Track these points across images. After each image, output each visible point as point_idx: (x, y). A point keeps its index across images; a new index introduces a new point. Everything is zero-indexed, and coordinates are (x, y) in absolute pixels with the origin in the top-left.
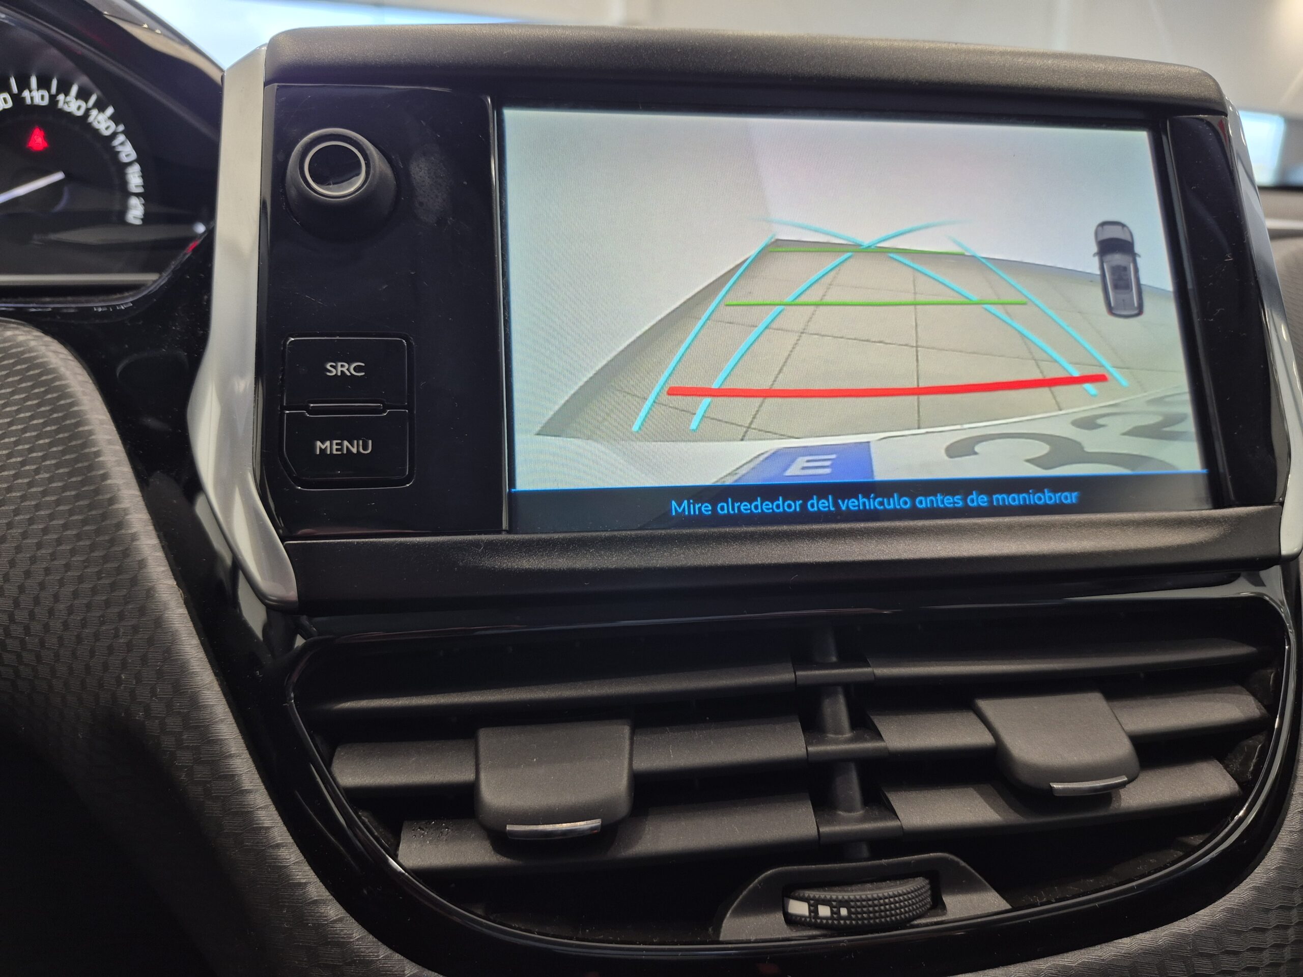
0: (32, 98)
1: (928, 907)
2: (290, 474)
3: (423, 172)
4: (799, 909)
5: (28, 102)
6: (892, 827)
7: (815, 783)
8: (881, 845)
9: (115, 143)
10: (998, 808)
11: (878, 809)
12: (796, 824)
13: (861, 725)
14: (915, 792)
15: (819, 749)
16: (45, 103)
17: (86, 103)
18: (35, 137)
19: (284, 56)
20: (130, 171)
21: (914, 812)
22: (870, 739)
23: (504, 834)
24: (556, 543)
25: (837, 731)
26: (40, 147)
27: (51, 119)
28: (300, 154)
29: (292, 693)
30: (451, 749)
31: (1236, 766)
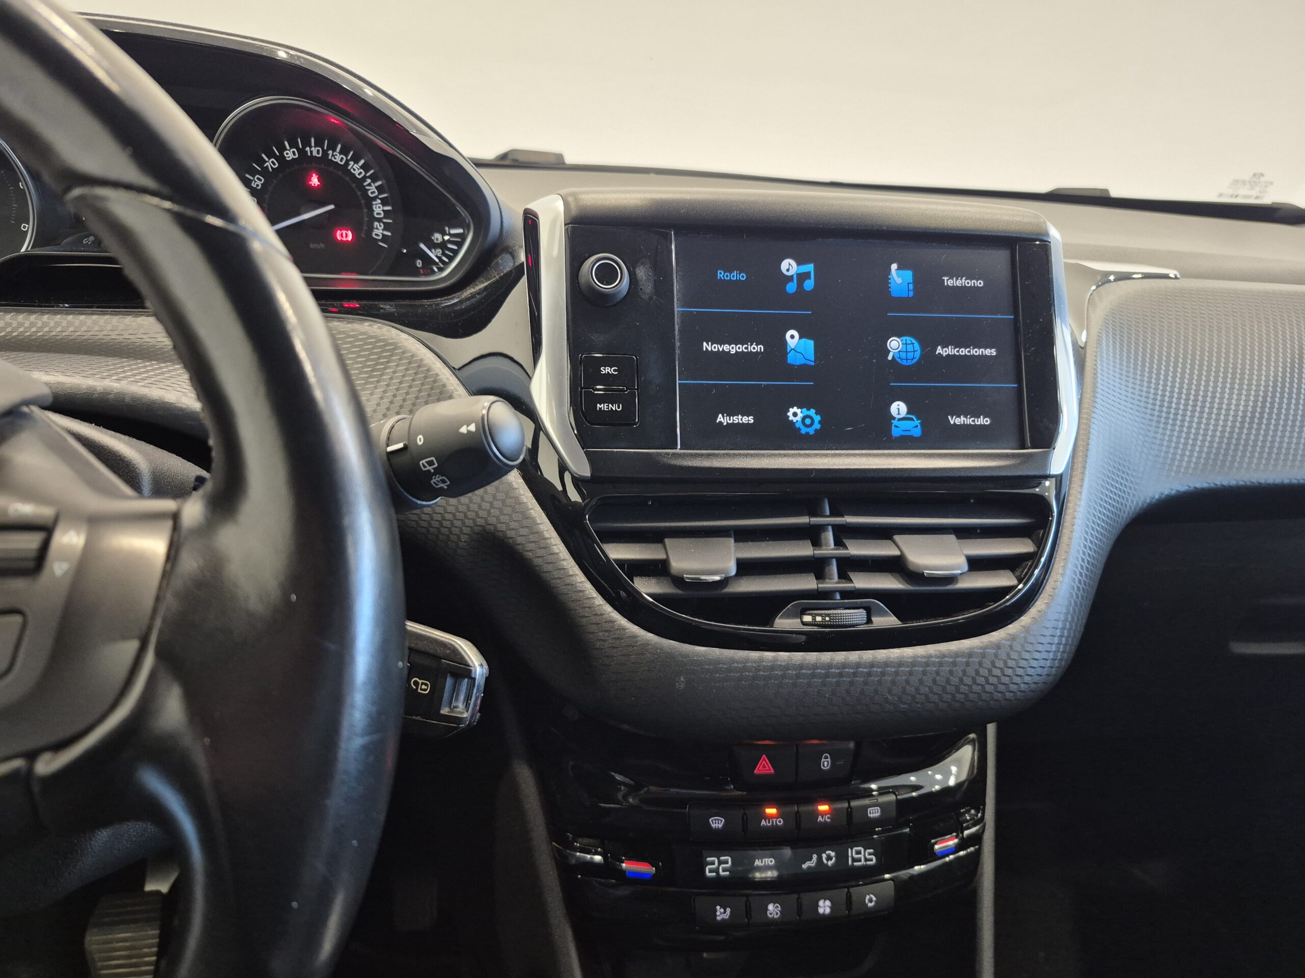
0: (311, 152)
1: (865, 622)
2: (586, 419)
3: (642, 272)
4: (807, 618)
5: (309, 154)
6: (851, 587)
7: (816, 567)
8: (845, 594)
9: (365, 184)
10: (900, 582)
11: (844, 579)
12: (807, 583)
13: (839, 543)
14: (862, 573)
15: (819, 552)
16: (320, 155)
17: (347, 157)
18: (312, 178)
19: (574, 211)
20: (374, 203)
21: (862, 582)
22: (843, 550)
23: (682, 579)
24: (702, 455)
25: (827, 545)
26: (316, 185)
27: (324, 165)
28: (590, 266)
29: (587, 516)
30: (653, 546)
31: (1018, 573)
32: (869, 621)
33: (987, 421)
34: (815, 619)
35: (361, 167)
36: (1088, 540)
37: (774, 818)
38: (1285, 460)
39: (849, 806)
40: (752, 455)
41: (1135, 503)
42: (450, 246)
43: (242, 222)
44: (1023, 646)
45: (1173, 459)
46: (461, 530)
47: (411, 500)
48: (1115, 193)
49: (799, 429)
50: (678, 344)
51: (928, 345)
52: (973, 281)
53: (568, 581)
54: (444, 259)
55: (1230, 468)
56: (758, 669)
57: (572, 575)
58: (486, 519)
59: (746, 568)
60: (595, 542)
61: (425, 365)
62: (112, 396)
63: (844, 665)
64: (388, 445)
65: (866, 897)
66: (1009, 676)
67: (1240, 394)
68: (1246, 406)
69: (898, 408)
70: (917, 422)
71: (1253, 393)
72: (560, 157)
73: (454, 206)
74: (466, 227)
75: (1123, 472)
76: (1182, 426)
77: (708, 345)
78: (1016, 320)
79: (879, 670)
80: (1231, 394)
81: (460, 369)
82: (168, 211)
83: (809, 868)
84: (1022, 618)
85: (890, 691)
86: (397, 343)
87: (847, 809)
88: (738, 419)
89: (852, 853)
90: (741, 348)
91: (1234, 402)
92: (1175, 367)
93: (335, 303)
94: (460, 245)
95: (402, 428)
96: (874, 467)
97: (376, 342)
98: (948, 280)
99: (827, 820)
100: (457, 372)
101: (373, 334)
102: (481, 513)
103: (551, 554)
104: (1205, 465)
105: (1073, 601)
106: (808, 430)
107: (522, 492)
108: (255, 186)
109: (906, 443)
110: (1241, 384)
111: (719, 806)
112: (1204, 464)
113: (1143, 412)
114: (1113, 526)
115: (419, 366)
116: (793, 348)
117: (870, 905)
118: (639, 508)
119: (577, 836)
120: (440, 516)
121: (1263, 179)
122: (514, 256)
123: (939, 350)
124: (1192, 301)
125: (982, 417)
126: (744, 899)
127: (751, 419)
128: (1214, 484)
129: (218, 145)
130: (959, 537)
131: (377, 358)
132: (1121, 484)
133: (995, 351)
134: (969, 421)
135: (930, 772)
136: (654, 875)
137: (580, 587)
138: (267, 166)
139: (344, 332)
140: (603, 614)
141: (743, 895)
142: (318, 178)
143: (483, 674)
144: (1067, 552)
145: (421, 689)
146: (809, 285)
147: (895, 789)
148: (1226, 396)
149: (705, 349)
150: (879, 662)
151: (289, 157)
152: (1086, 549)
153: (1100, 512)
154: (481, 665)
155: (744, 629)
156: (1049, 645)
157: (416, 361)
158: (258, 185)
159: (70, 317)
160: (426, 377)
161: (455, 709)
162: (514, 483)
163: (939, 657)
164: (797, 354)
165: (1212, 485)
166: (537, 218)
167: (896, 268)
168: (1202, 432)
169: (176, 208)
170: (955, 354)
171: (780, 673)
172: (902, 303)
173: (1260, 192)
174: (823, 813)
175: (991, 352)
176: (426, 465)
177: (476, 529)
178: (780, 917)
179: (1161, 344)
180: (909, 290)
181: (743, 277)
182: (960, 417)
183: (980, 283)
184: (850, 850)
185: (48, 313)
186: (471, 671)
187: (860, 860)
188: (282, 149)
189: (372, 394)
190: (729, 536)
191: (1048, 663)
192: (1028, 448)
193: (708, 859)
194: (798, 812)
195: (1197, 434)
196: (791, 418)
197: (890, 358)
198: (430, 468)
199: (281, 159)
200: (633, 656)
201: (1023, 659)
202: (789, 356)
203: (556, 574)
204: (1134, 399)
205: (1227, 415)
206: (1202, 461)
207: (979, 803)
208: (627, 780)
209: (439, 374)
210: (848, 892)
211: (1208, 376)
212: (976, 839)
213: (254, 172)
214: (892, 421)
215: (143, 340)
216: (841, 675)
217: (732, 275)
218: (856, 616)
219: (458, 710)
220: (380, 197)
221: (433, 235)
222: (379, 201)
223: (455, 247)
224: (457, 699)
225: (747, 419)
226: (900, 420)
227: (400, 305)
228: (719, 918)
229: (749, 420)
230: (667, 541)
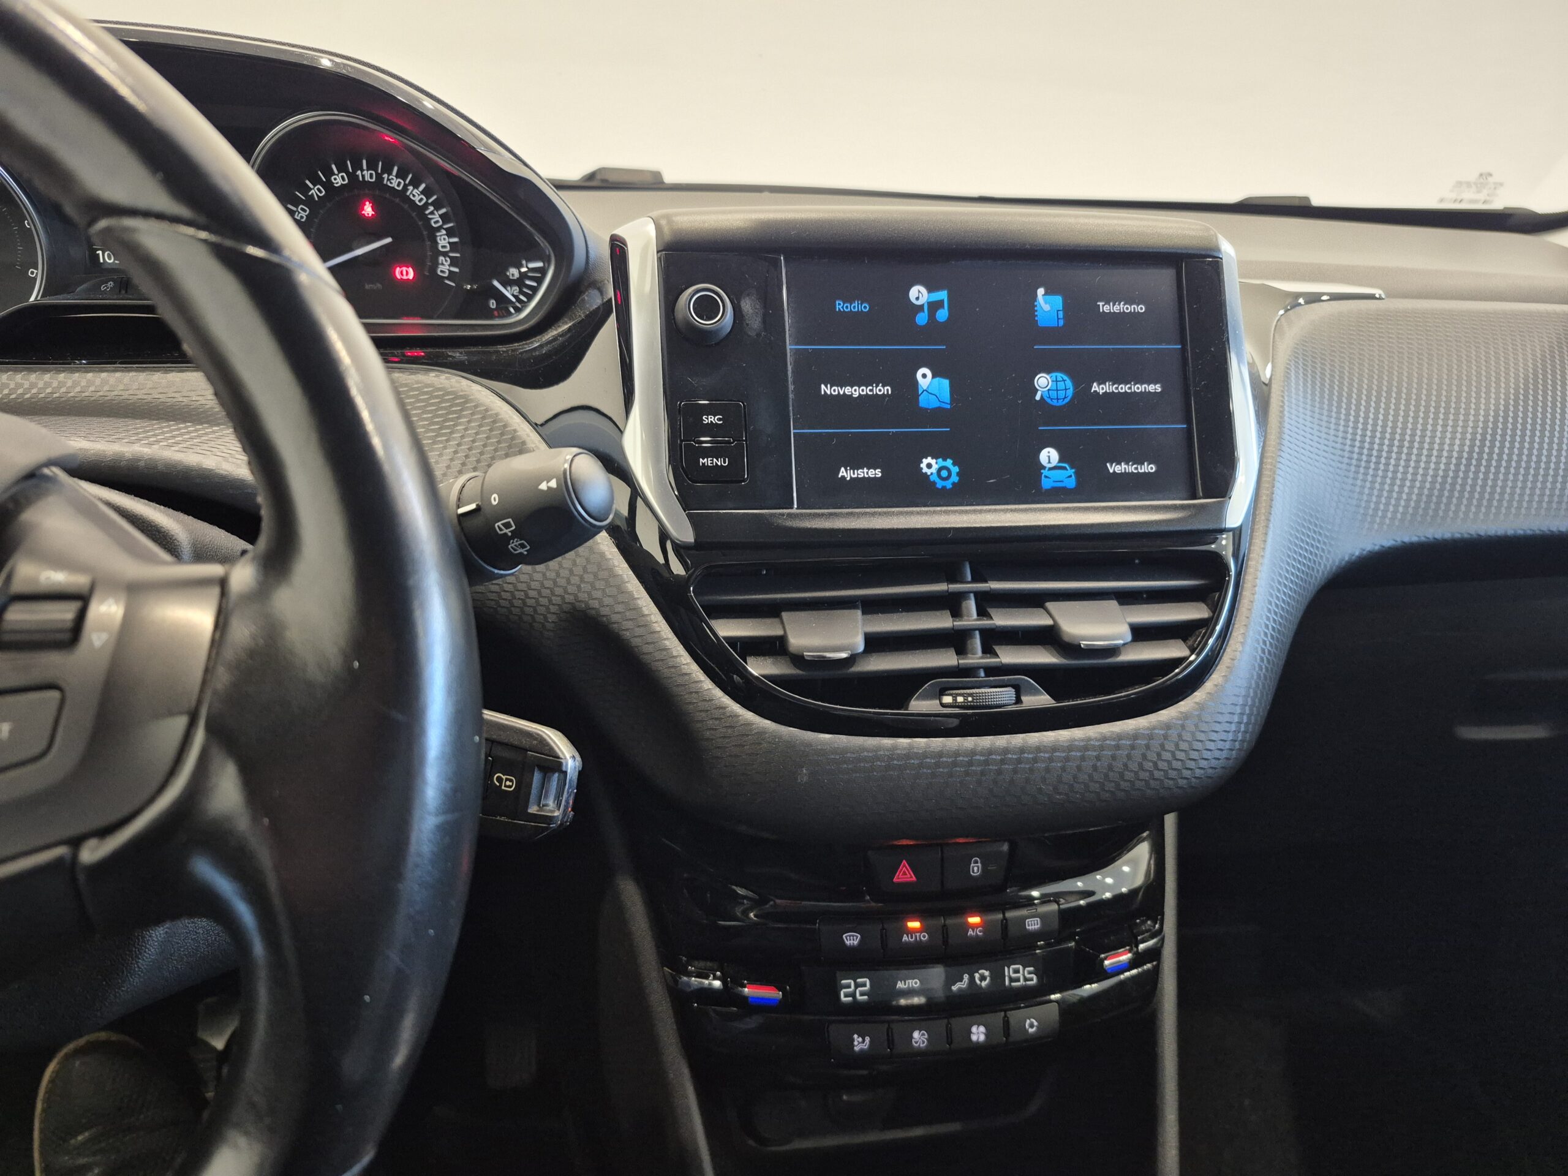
0: (363, 176)
1: (1014, 702)
2: (687, 476)
3: (748, 305)
4: (947, 699)
5: (361, 179)
6: (997, 662)
7: (957, 640)
8: (991, 671)
9: (427, 212)
10: (1054, 656)
11: (990, 653)
12: (947, 659)
13: (982, 613)
14: (1009, 647)
15: (959, 623)
16: (374, 180)
17: (405, 181)
18: (366, 207)
19: (668, 236)
20: (438, 234)
21: (1008, 656)
22: (987, 620)
23: (802, 657)
24: (823, 515)
25: (969, 615)
26: (370, 215)
27: (379, 192)
28: (687, 299)
29: (692, 588)
30: (768, 621)
31: (1190, 643)
32: (1018, 701)
33: (1152, 468)
34: (956, 700)
35: (422, 193)
36: (1273, 604)
37: (918, 932)
38: (1509, 508)
39: (1005, 918)
40: (880, 514)
41: (1331, 562)
42: (528, 282)
43: (287, 253)
44: (1196, 726)
45: (1376, 509)
46: (548, 608)
47: (488, 570)
48: (1317, 201)
49: (934, 483)
50: (791, 387)
51: (1082, 382)
52: (1132, 307)
53: (671, 664)
54: (522, 297)
55: (1444, 518)
56: (891, 758)
57: (676, 657)
58: (576, 596)
59: (876, 643)
60: (703, 620)
61: (501, 420)
62: (142, 464)
63: (990, 752)
64: (459, 507)
65: (1026, 1021)
66: (1182, 760)
67: (1454, 432)
68: (1462, 445)
69: (1049, 456)
70: (1071, 472)
71: (1470, 430)
72: (657, 175)
73: (531, 235)
74: (546, 260)
75: (1316, 525)
76: (1386, 471)
77: (827, 387)
78: (1183, 350)
79: (1031, 756)
80: (1444, 432)
81: (542, 425)
82: (205, 241)
83: (960, 990)
84: (1195, 693)
85: (1044, 780)
86: (468, 396)
87: (1002, 921)
88: (863, 473)
89: (1009, 972)
90: (865, 390)
91: (1448, 441)
92: (1378, 402)
93: (395, 352)
94: (540, 281)
95: (473, 487)
96: (1022, 524)
97: (444, 395)
98: (1103, 306)
99: (978, 933)
100: (540, 429)
101: (440, 386)
102: (571, 589)
103: (652, 633)
104: (1414, 515)
105: (1255, 674)
106: (944, 483)
107: (616, 563)
108: (299, 218)
109: (1058, 495)
110: (1456, 420)
111: (854, 920)
112: (1412, 515)
113: (1340, 456)
114: (1304, 587)
115: (494, 422)
116: (925, 388)
117: (1031, 1030)
118: (750, 578)
119: (692, 958)
120: (523, 593)
121: (1490, 179)
122: (601, 291)
123: (1095, 387)
124: (1398, 325)
125: (1146, 463)
126: (887, 1025)
127: (878, 473)
128: (1425, 537)
129: (256, 166)
130: (1121, 603)
131: (446, 414)
132: (1314, 539)
133: (1161, 387)
134: (1131, 468)
135: (1098, 877)
136: (780, 1001)
137: (685, 669)
138: (312, 194)
139: (406, 385)
140: (713, 700)
141: (883, 1022)
142: (372, 207)
143: (575, 768)
144: (1248, 617)
145: (505, 786)
146: (942, 315)
147: (1056, 897)
148: (1438, 434)
149: (823, 393)
150: (1030, 747)
151: (337, 183)
152: (1271, 614)
153: (1287, 571)
154: (574, 757)
155: (874, 713)
156: (1228, 725)
157: (491, 416)
158: (302, 217)
159: (90, 375)
160: (502, 434)
161: (545, 808)
162: (606, 553)
163: (1099, 740)
164: (930, 395)
165: (1423, 539)
166: (625, 245)
167: (1043, 293)
168: (1409, 477)
169: (212, 238)
170: (1113, 392)
171: (916, 762)
172: (1050, 334)
173: (1488, 195)
174: (974, 926)
175: (1155, 388)
176: (503, 528)
177: (566, 607)
178: (927, 1046)
179: (1361, 375)
180: (1058, 319)
181: (865, 307)
182: (1120, 464)
183: (1141, 309)
184: (1006, 968)
185: (64, 371)
186: (560, 764)
187: (1018, 980)
188: (329, 173)
189: (441, 455)
190: (855, 607)
191: (1228, 745)
192: (1199, 498)
193: (843, 982)
194: (945, 925)
195: (1403, 480)
196: (925, 470)
197: (1038, 397)
198: (507, 531)
199: (328, 186)
200: (748, 747)
201: (1197, 740)
202: (921, 398)
203: (658, 656)
204: (1328, 440)
205: (1439, 457)
206: (1411, 510)
207: (1156, 911)
208: (750, 894)
209: (518, 429)
210: (1006, 1016)
211: (1417, 412)
212: (1154, 954)
213: (296, 202)
214: (1042, 471)
215: (175, 400)
216: (986, 762)
217: (852, 306)
218: (1003, 696)
219: (548, 808)
220: (445, 227)
221: (507, 270)
222: (444, 232)
223: (534, 284)
224: (546, 797)
225: (874, 473)
226: (1050, 469)
227: (471, 353)
228: (856, 1049)
229: (876, 474)
230: (784, 615)
